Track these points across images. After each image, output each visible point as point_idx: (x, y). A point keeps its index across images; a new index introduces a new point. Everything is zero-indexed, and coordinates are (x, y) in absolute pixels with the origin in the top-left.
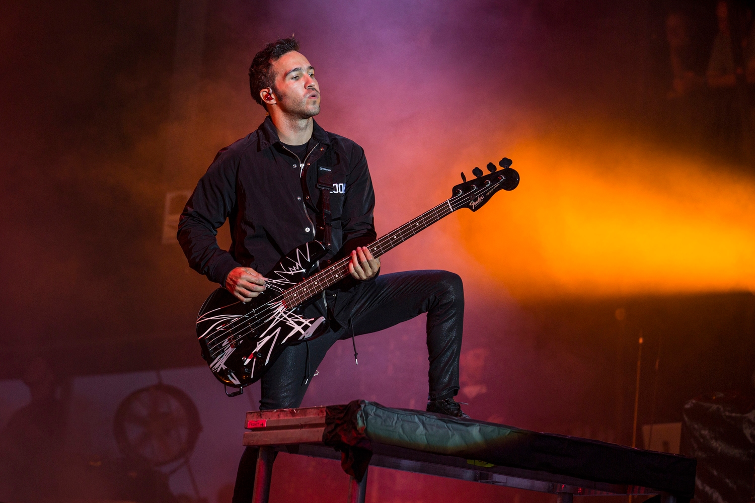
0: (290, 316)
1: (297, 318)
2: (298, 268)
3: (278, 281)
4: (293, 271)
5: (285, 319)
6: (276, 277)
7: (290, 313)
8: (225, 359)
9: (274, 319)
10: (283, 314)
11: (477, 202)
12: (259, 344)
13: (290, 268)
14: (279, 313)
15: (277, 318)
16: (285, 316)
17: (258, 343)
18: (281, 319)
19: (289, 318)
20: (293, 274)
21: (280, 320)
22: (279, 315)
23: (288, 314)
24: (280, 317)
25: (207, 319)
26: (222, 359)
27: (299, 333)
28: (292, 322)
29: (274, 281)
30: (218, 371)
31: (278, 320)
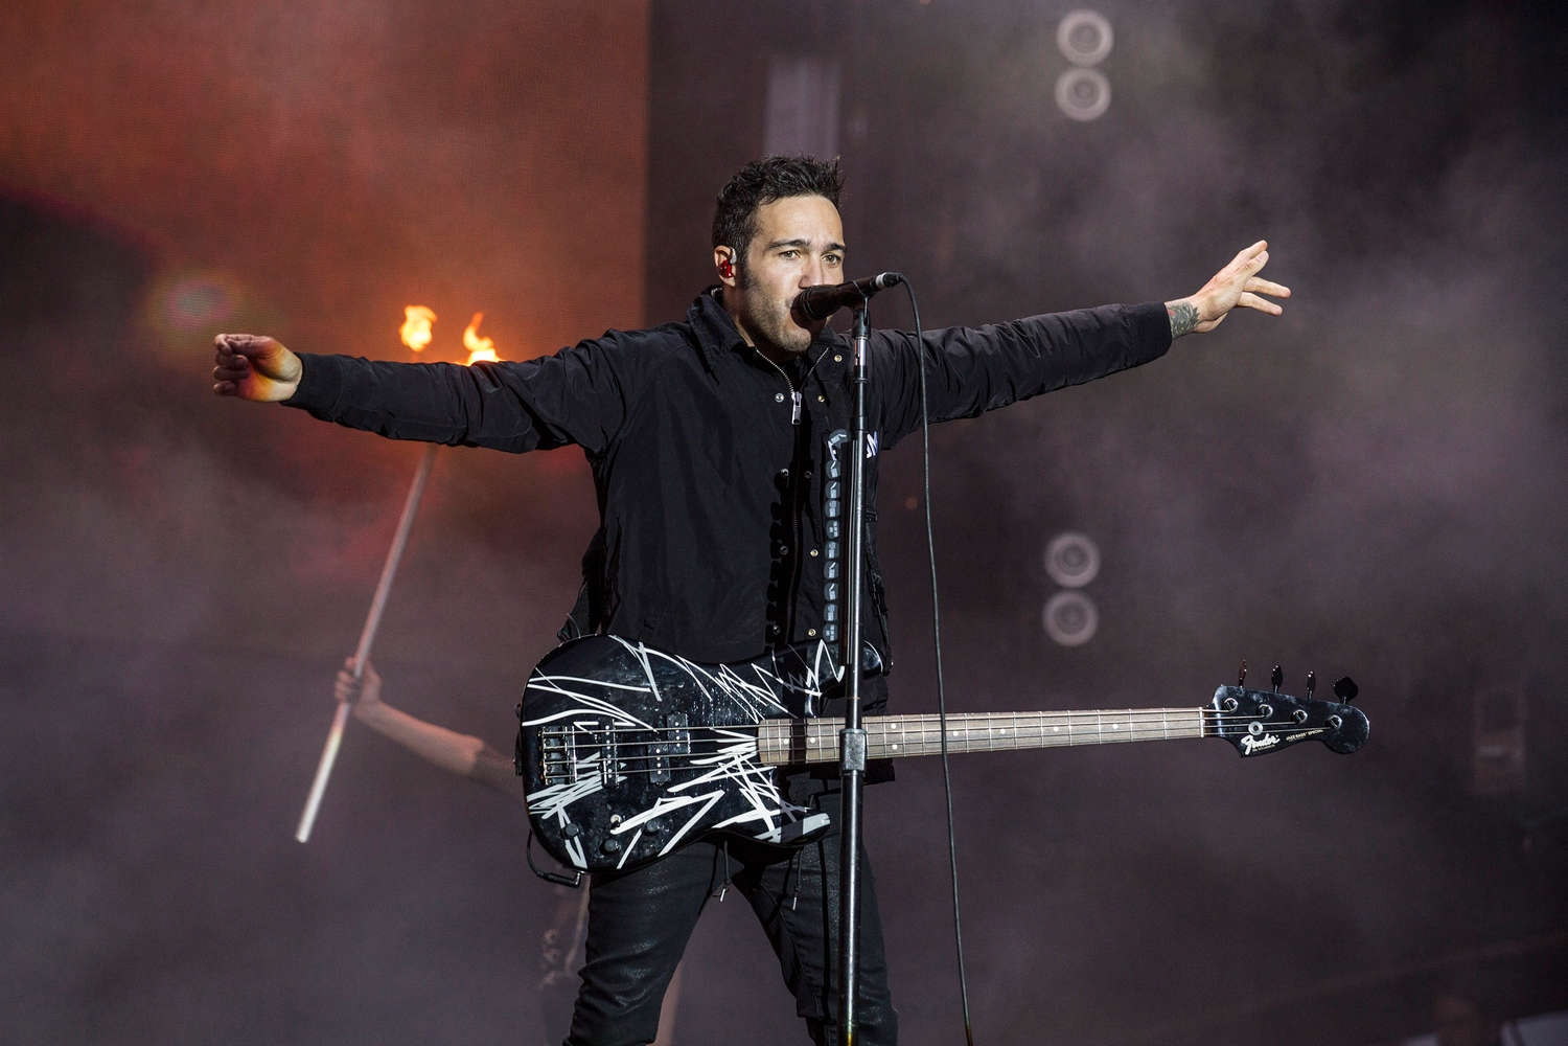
0: (754, 778)
1: (768, 789)
2: (808, 684)
3: (754, 688)
4: (796, 684)
5: (740, 778)
6: (752, 679)
7: (758, 771)
8: (571, 797)
9: (715, 766)
10: (741, 768)
11: (1261, 743)
12: (662, 803)
13: (790, 676)
14: (732, 759)
15: (724, 767)
16: (744, 773)
17: (660, 800)
18: (732, 775)
19: (751, 780)
20: (792, 690)
21: (729, 775)
22: (730, 765)
23: (750, 772)
24: (730, 770)
25: (560, 691)
26: (563, 794)
27: (760, 825)
28: (755, 794)
29: (744, 685)
30: (544, 817)
31: (724, 773)
